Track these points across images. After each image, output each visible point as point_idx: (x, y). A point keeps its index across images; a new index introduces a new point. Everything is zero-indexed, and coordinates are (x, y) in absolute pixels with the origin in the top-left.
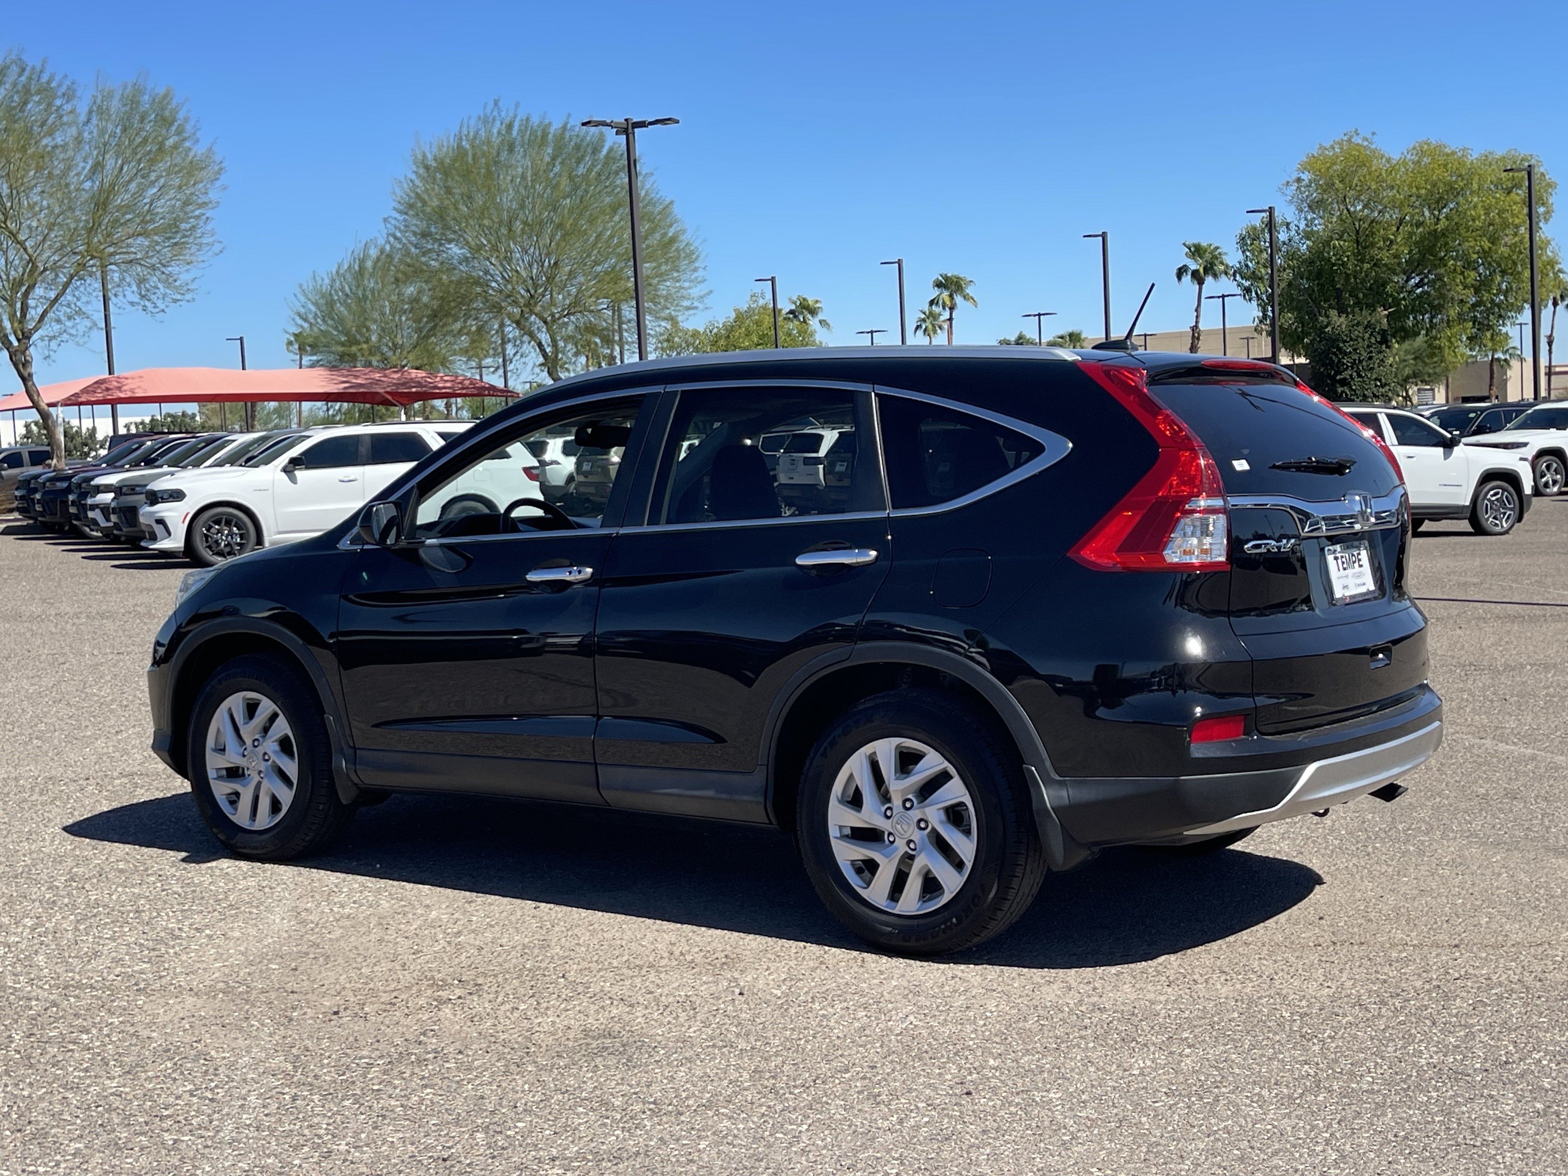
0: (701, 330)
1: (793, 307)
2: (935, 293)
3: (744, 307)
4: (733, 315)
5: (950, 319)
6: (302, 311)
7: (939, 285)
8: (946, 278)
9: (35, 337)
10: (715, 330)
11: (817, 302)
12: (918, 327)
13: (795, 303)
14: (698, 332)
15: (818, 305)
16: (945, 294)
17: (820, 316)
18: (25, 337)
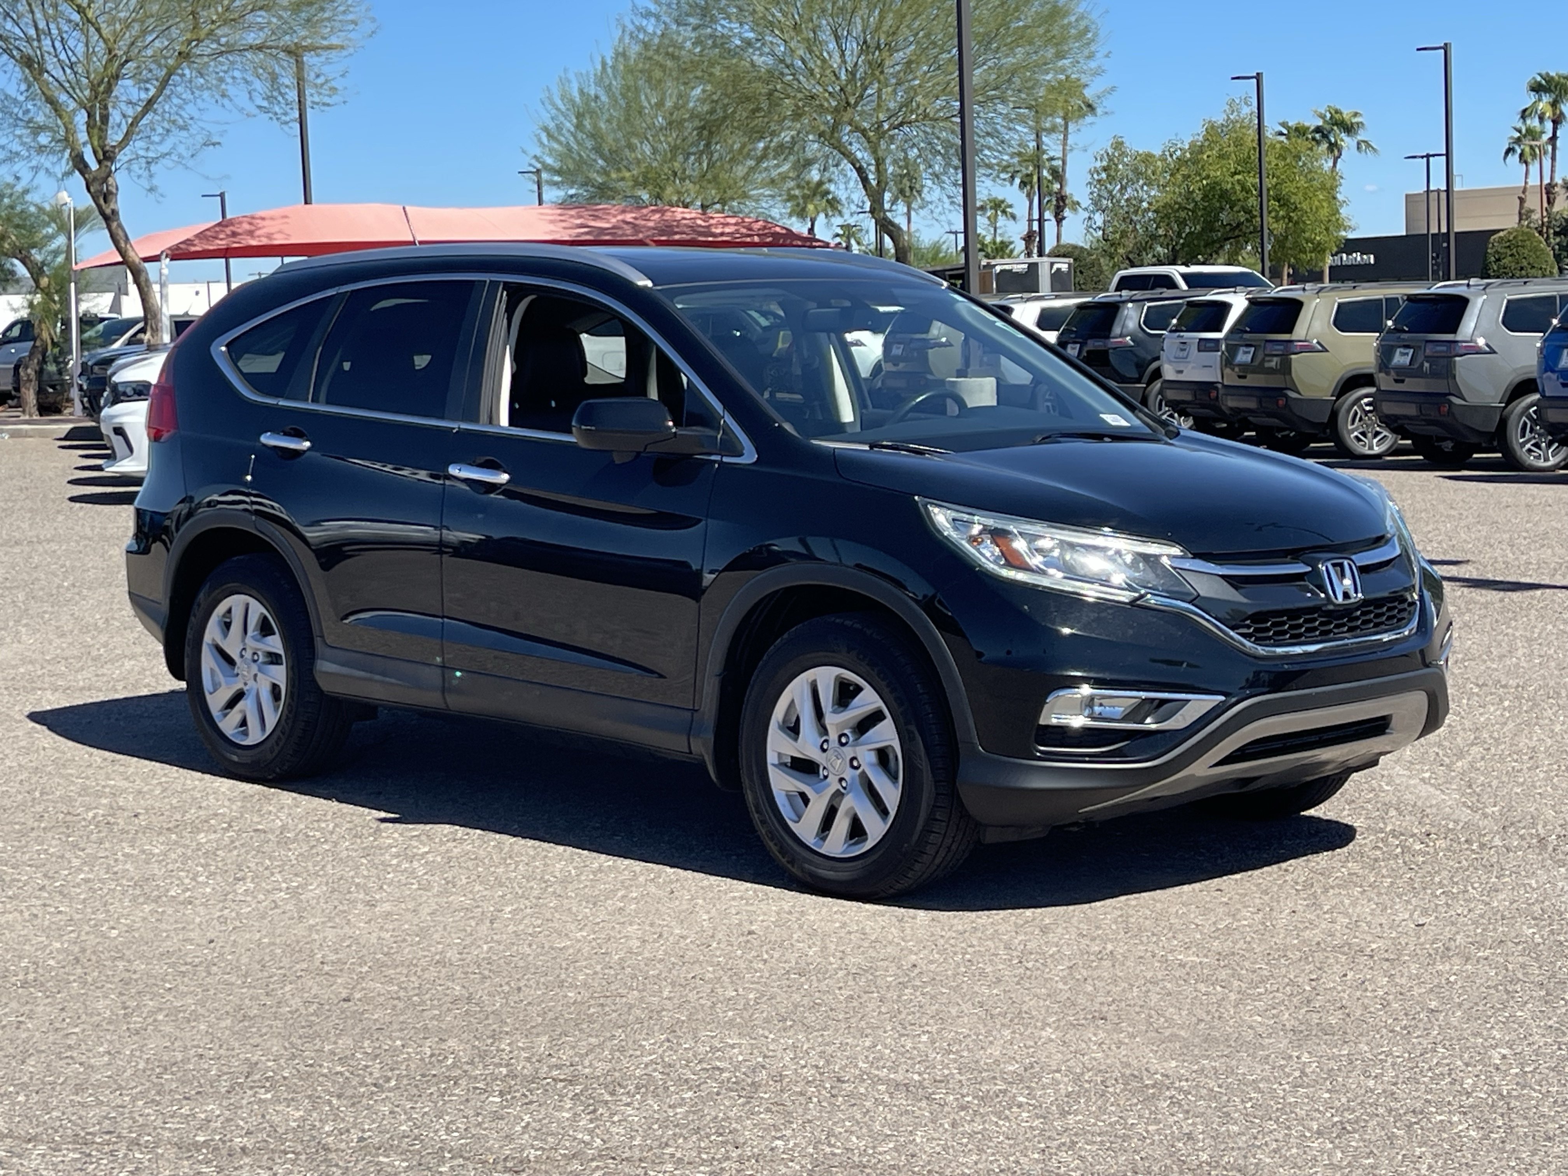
0: (1157, 152)
1: (1320, 123)
2: (1530, 99)
3: (1220, 119)
4: (1202, 131)
5: (1553, 139)
6: (552, 125)
7: (1537, 88)
8: (1549, 79)
9: (122, 157)
10: (1179, 153)
11: (1356, 115)
12: (1509, 151)
13: (1323, 117)
14: (1150, 156)
15: (1354, 120)
16: (1544, 103)
17: (1362, 136)
18: (106, 156)
